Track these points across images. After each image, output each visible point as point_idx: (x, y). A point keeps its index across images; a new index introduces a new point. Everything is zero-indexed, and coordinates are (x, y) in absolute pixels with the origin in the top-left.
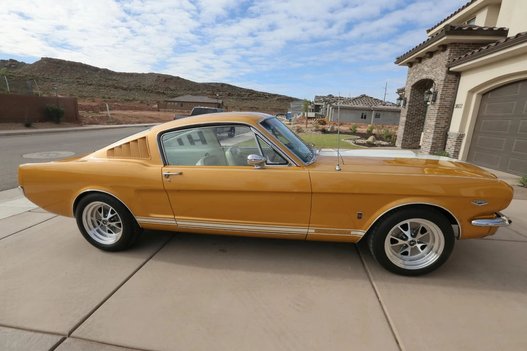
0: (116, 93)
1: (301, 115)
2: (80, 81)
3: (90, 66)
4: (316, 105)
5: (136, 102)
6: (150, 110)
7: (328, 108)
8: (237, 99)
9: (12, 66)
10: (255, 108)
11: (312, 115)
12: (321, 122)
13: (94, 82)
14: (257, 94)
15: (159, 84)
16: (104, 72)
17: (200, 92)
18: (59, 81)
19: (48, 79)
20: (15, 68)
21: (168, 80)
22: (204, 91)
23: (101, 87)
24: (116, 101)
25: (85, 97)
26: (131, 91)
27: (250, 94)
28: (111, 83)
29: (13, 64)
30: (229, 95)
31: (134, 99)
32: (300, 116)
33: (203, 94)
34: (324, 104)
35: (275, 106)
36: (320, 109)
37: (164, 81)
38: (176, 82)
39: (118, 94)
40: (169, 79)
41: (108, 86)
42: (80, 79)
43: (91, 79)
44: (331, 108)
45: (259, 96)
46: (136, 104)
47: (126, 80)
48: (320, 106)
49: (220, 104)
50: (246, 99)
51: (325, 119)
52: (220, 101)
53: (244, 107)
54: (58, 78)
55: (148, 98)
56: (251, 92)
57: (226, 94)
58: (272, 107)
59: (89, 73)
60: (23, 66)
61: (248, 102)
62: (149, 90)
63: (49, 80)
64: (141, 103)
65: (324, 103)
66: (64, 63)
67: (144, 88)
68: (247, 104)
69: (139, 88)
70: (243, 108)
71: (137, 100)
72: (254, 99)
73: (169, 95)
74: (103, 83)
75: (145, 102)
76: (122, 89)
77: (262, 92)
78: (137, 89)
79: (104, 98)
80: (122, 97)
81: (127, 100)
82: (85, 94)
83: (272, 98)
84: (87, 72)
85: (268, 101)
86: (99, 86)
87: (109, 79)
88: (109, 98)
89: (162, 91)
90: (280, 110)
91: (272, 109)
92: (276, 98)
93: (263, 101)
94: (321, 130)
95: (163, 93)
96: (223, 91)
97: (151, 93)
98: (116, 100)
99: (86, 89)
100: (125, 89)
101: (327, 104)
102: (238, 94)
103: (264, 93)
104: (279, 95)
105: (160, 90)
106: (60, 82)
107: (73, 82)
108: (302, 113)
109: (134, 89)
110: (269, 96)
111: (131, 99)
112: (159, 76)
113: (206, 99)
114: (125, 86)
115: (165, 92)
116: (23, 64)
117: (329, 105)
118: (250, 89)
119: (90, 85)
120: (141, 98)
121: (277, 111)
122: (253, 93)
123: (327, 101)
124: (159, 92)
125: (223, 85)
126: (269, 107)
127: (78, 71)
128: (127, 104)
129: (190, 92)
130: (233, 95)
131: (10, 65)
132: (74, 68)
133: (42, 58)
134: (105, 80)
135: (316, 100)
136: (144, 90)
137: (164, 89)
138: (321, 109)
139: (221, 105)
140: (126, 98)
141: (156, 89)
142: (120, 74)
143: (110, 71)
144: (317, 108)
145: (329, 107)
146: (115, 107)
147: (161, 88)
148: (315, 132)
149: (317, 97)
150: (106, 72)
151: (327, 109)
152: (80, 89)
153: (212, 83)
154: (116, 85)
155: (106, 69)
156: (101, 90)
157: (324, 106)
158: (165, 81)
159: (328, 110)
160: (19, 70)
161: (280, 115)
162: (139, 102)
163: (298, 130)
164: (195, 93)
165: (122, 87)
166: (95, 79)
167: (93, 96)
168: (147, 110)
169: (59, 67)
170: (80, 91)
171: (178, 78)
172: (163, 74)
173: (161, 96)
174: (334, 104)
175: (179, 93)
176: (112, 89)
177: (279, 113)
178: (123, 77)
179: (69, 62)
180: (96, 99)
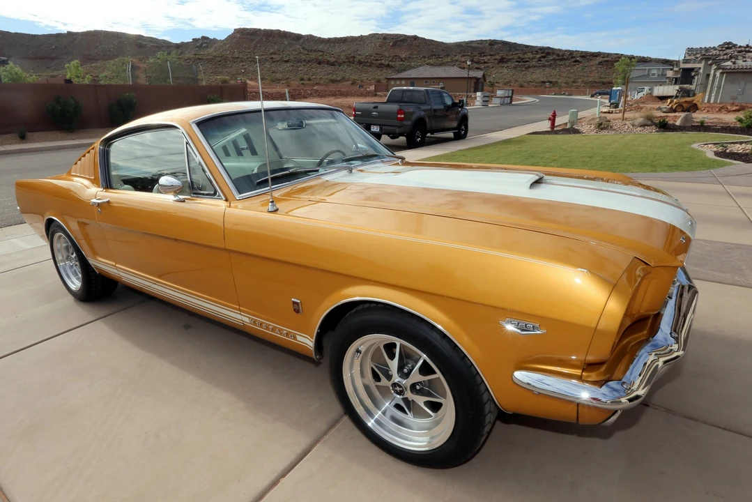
0: (320, 70)
1: (645, 92)
2: (274, 57)
3: (290, 33)
4: (685, 70)
5: (345, 83)
6: (362, 95)
7: (712, 72)
8: (515, 68)
9: (204, 45)
10: (551, 82)
11: (671, 90)
12: (685, 105)
13: (292, 57)
14: (558, 55)
15: (385, 51)
16: (308, 39)
17: (449, 59)
18: (250, 59)
19: (238, 58)
20: (207, 47)
21: (399, 43)
22: (457, 58)
23: (300, 64)
24: (317, 84)
25: (279, 80)
26: (340, 66)
27: (544, 57)
28: (313, 56)
29: (205, 43)
30: (502, 61)
31: (344, 78)
32: (641, 95)
33: (453, 63)
34: (702, 65)
35: (594, 76)
36: (693, 77)
37: (392, 46)
38: (412, 45)
39: (322, 73)
40: (401, 41)
41: (309, 61)
42: (275, 54)
43: (288, 52)
44: (718, 74)
45: (561, 60)
46: (344, 86)
47: (337, 50)
48: (692, 70)
49: (478, 79)
50: (535, 67)
51: (697, 99)
52: (479, 74)
53: (528, 83)
54: (249, 56)
55: (364, 76)
56: (546, 52)
57: (496, 59)
58: (586, 79)
59: (289, 43)
60: (215, 43)
61: (538, 72)
62: (367, 62)
63: (239, 60)
64: (353, 84)
65: (703, 62)
66: (259, 33)
67: (359, 60)
68: (534, 77)
69: (351, 60)
70: (526, 85)
71: (348, 80)
72: (550, 66)
73: (397, 68)
74: (303, 57)
75: (359, 82)
76: (327, 64)
77: (569, 51)
78: (349, 62)
79: (302, 79)
80: (326, 77)
81: (333, 81)
82: (279, 76)
83: (589, 60)
84: (286, 43)
85: (579, 67)
86: (298, 62)
87: (311, 50)
88: (309, 80)
89: (387, 63)
90: (604, 83)
91: (586, 83)
92: (599, 59)
93: (569, 68)
94: (656, 125)
95: (388, 66)
96: (491, 55)
97: (370, 66)
98: (318, 81)
99: (280, 69)
100: (332, 64)
101: (711, 65)
102: (519, 58)
103: (571, 53)
104: (604, 54)
105: (383, 62)
106: (251, 61)
107: (266, 60)
108: (647, 88)
109: (344, 62)
110: (582, 57)
111: (339, 79)
112: (386, 37)
113: (454, 72)
114: (332, 60)
115: (390, 63)
116: (215, 41)
117: (714, 67)
118: (545, 46)
119: (286, 61)
120: (354, 77)
121: (596, 87)
122: (548, 54)
123: (709, 59)
124: (381, 64)
125: (493, 43)
126: (580, 80)
127: (275, 43)
128: (332, 87)
129: (431, 61)
130: (509, 60)
131: (202, 44)
132: (271, 38)
133: (235, 30)
134: (306, 52)
135: (688, 58)
136: (360, 62)
137: (390, 59)
138: (696, 78)
139: (482, 80)
140: (332, 78)
141: (377, 60)
142: (329, 40)
143: (316, 37)
144: (686, 76)
145: (716, 70)
146: (311, 94)
147: (385, 57)
148: (639, 129)
149: (690, 51)
150: (310, 38)
151: (708, 76)
152: (274, 69)
153: (472, 42)
154: (320, 58)
155: (311, 36)
156: (300, 69)
157: (701, 71)
158: (395, 44)
159: (711, 78)
160: (210, 50)
161: (600, 94)
162: (350, 82)
163: (601, 124)
164: (439, 62)
165: (329, 61)
166: (294, 52)
167: (288, 78)
168: (358, 96)
169: (252, 40)
170: (273, 72)
171: (415, 38)
172: (392, 33)
173: (385, 71)
174: (729, 63)
175: (413, 64)
176: (315, 65)
177: (598, 90)
178: (332, 45)
179: (265, 30)
180: (292, 82)
